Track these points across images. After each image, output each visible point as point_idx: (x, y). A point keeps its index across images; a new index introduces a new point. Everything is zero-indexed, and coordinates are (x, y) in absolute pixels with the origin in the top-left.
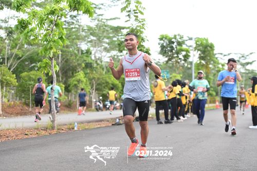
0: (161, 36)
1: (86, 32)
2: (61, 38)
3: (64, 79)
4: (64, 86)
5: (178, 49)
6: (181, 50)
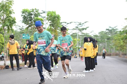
5: (35, 19)
6: (37, 19)
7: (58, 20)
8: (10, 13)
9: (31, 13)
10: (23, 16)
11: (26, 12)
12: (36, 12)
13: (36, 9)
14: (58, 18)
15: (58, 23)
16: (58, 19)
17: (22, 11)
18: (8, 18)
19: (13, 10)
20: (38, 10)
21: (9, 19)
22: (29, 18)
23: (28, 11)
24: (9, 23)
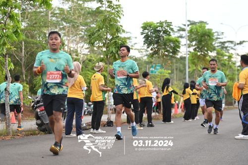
0: (144, 23)
1: (56, 17)
2: (16, 32)
3: (29, 78)
4: (28, 86)
5: (165, 40)
6: (169, 40)
7: (209, 40)
8: (118, 30)
9: (158, 29)
10: (144, 35)
11: (150, 26)
12: (167, 27)
13: (166, 21)
14: (209, 36)
15: (210, 45)
16: (209, 38)
17: (143, 25)
18: (113, 41)
19: (122, 26)
20: (171, 23)
21: (116, 41)
22: (155, 37)
23: (152, 26)
24: (115, 48)
